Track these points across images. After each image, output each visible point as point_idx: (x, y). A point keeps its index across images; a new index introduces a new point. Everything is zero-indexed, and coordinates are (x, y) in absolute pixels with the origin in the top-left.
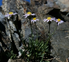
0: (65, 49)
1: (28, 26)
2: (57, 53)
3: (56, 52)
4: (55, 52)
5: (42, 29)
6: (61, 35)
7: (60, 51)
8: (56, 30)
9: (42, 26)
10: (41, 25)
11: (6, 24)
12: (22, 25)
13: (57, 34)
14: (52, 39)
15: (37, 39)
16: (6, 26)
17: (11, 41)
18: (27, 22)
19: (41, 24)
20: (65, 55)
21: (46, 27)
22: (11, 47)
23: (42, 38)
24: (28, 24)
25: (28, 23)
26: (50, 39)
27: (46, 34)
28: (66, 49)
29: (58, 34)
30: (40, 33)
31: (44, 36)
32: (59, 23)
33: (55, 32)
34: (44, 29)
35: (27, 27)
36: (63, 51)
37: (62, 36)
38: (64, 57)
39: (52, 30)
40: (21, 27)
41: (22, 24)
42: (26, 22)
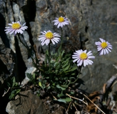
0: (107, 64)
1: (48, 19)
2: (91, 72)
3: (89, 71)
4: (87, 72)
5: (75, 22)
6: (108, 33)
7: (97, 69)
8: (103, 22)
9: (77, 14)
10: (75, 12)
11: (7, 13)
12: (38, 13)
13: (102, 30)
14: (88, 43)
15: (61, 46)
16: (7, 18)
17: (15, 52)
18: (48, 8)
19: (76, 8)
20: (104, 74)
21: (84, 15)
22: (13, 70)
23: (71, 45)
24: (48, 13)
25: (48, 10)
26: (86, 43)
27: (79, 32)
28: (109, 64)
29: (105, 29)
30: (69, 32)
31: (76, 40)
32: (102, 53)
33: (100, 26)
34: (78, 21)
35: (46, 19)
36: (103, 68)
37: (110, 35)
38: (102, 78)
39: (95, 21)
40: (35, 16)
41: (38, 10)
42: (46, 8)
